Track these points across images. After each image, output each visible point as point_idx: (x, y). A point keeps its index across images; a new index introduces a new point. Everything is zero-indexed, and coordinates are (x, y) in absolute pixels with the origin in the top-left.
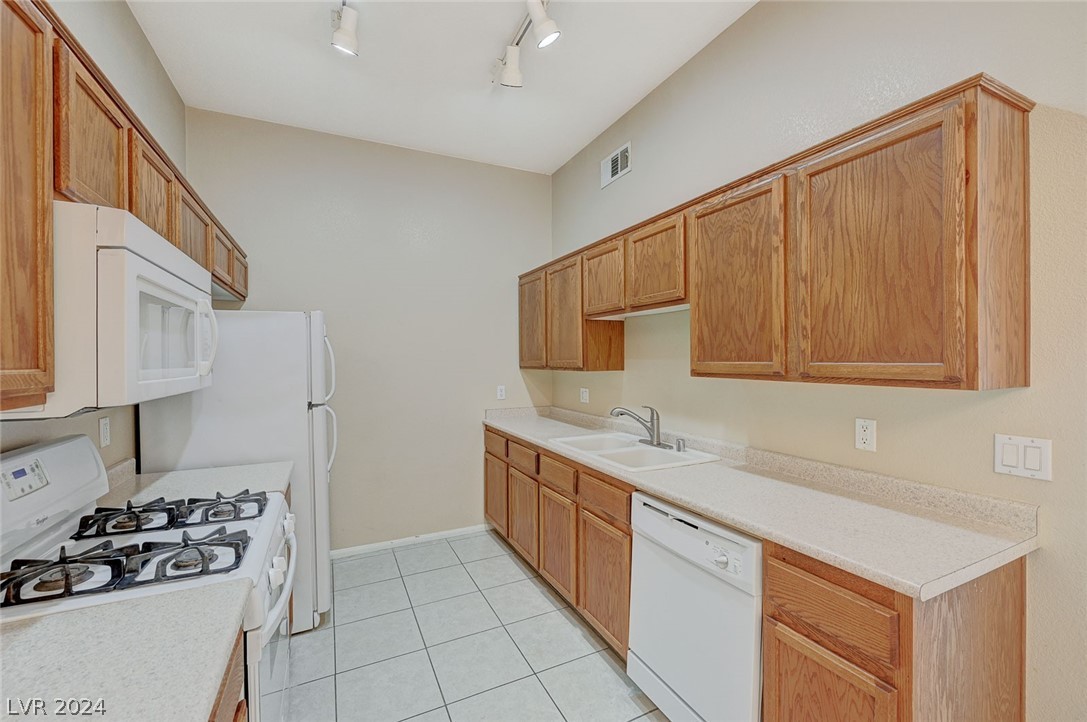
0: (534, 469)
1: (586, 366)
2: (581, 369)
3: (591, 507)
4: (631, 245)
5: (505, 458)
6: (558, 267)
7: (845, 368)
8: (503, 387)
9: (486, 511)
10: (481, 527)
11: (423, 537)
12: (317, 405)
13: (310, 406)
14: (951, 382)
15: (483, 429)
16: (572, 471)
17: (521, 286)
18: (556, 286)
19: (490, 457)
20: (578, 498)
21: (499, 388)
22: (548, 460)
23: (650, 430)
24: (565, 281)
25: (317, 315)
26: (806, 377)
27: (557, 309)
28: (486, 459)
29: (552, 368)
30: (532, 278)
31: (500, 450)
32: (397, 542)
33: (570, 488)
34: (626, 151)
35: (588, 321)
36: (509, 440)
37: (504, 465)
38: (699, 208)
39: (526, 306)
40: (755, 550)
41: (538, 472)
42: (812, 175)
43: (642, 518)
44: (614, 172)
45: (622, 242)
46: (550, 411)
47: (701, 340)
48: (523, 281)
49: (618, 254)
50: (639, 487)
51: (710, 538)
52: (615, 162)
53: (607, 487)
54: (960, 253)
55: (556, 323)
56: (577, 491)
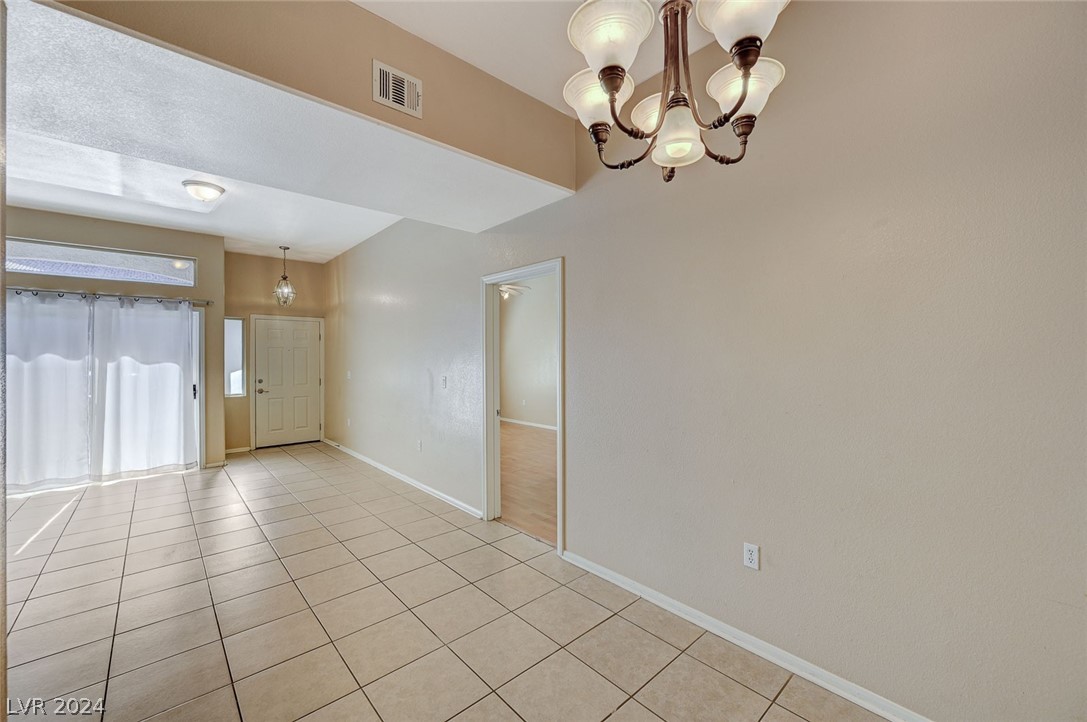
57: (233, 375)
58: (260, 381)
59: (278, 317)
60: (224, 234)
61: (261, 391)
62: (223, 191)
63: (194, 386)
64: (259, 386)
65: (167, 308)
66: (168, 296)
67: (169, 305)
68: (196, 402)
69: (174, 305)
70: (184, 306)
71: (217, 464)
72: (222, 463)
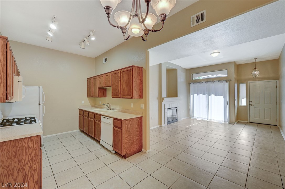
0: (88, 116)
1: (99, 97)
2: (98, 97)
3: (96, 120)
4: (105, 76)
5: (83, 115)
6: (94, 78)
7: (125, 97)
8: (83, 101)
9: (79, 127)
10: (78, 130)
11: (64, 133)
12: (40, 104)
13: (39, 104)
14: (131, 98)
15: (78, 110)
16: (93, 114)
17: (87, 80)
18: (94, 82)
19: (80, 115)
20: (95, 119)
21: (82, 101)
22: (90, 113)
23: (109, 107)
24: (95, 81)
25: (41, 87)
26: (122, 98)
27: (94, 86)
28: (79, 116)
29: (93, 97)
30: (89, 79)
31: (82, 113)
32: (57, 134)
33: (93, 117)
34: (107, 58)
35: (99, 89)
36: (83, 111)
37: (82, 116)
38: (112, 73)
39: (88, 85)
40: (113, 119)
41: (89, 116)
42: (123, 72)
43: (103, 119)
44: (105, 62)
45: (103, 76)
46: (94, 106)
47: (113, 93)
48: (88, 79)
49: (103, 77)
50: (102, 115)
51: (109, 119)
52: (105, 59)
53: (98, 116)
54: (132, 84)
55: (94, 88)
56: (94, 118)
57: (243, 100)
58: (251, 102)
59: (258, 81)
60: (234, 61)
61: (251, 105)
62: (219, 53)
63: (227, 102)
64: (251, 103)
65: (221, 83)
66: (221, 80)
67: (221, 82)
68: (227, 106)
69: (222, 82)
70: (224, 82)
71: (232, 123)
72: (234, 123)
